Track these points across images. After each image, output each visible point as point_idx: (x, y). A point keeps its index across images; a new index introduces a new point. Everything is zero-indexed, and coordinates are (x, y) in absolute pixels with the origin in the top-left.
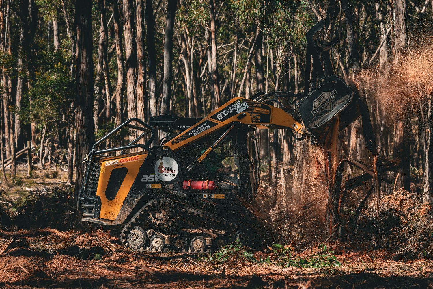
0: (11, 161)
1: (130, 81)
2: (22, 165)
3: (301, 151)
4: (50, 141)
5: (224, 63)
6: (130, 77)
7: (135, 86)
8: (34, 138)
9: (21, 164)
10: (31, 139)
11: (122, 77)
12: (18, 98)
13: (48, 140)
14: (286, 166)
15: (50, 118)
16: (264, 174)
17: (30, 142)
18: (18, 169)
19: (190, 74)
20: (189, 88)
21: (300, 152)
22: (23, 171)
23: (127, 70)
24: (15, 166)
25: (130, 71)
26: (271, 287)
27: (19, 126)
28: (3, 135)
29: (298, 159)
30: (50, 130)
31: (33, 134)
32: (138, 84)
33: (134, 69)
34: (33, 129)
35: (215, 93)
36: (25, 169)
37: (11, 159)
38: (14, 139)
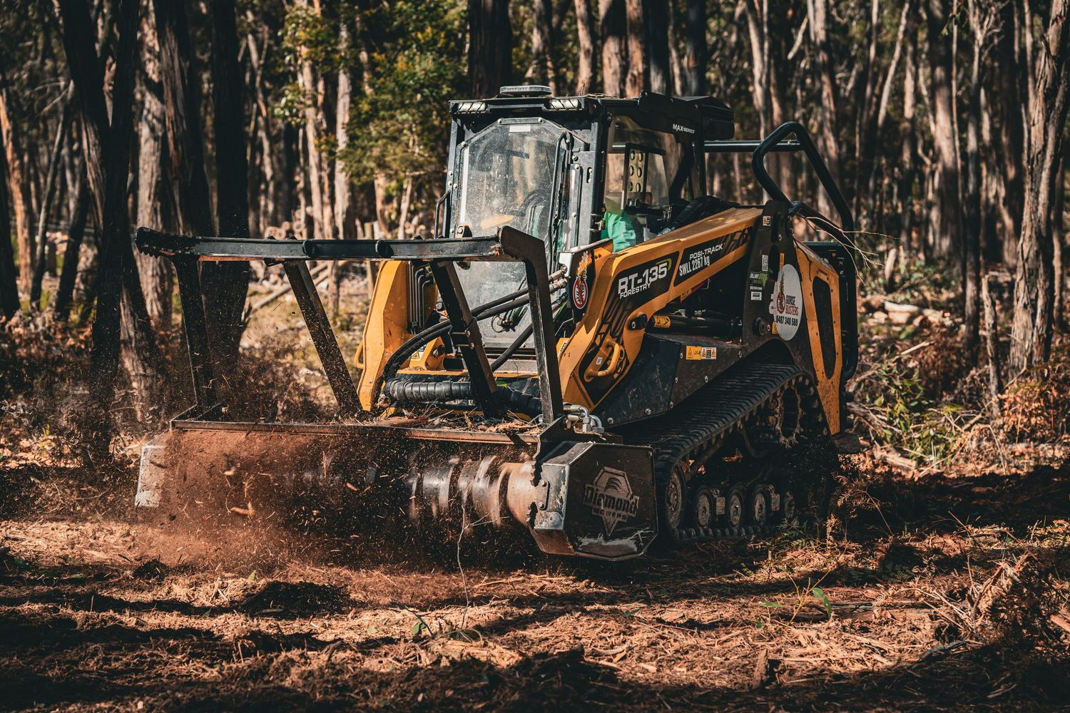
0: (327, 272)
1: (611, 71)
2: (355, 282)
3: (1034, 236)
4: (420, 223)
5: (851, 19)
6: (609, 59)
7: (623, 82)
8: (382, 215)
9: (353, 278)
10: (376, 219)
11: (590, 60)
12: (343, 116)
13: (415, 220)
14: (1008, 274)
15: (415, 166)
16: (952, 295)
17: (372, 226)
18: (343, 292)
19: (762, 49)
20: (760, 83)
21: (1030, 237)
22: (357, 295)
23: (604, 42)
24: (338, 283)
25: (611, 47)
26: (930, 569)
27: (345, 188)
28: (309, 209)
29: (1025, 256)
30: (419, 197)
31: (379, 206)
32: (629, 76)
33: (621, 40)
34: (380, 193)
35: (825, 94)
36: (362, 291)
37: (326, 268)
38: (333, 217)
